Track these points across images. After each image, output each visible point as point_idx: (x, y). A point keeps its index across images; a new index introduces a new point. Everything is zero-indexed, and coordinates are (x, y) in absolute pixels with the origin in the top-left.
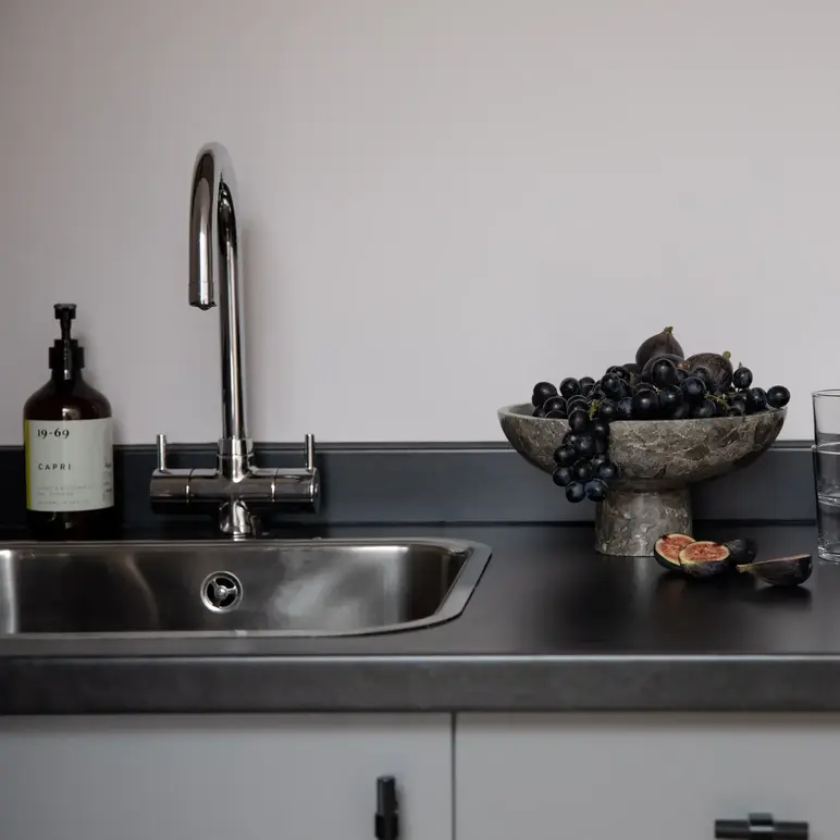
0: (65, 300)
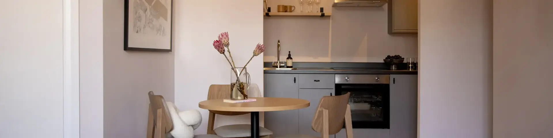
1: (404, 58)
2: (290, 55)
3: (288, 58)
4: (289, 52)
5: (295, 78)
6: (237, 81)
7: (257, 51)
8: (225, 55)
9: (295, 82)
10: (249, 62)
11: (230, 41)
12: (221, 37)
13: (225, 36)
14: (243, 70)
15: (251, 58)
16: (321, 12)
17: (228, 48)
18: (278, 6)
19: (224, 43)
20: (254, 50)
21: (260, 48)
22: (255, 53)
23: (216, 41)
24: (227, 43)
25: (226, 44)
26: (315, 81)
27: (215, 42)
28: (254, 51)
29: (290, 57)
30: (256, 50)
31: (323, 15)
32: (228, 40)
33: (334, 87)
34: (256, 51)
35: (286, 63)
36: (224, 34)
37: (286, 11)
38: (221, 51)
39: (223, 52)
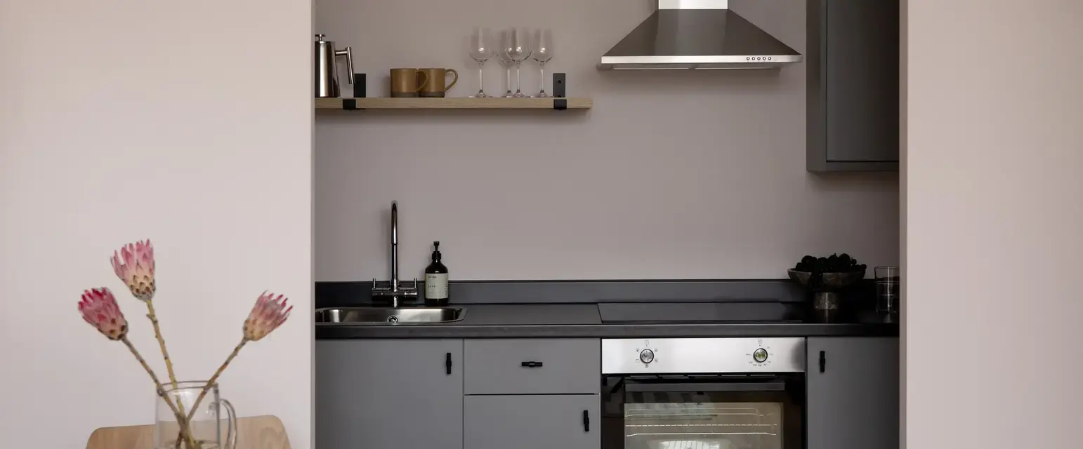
0: (436, 240)
1: (864, 267)
2: (436, 255)
3: (430, 270)
4: (436, 244)
5: (449, 355)
6: (181, 436)
7: (259, 321)
8: (129, 345)
9: (449, 372)
10: (226, 363)
11: (158, 277)
12: (122, 261)
13: (136, 256)
14: (203, 394)
15: (237, 350)
16: (555, 94)
17: (150, 306)
18: (391, 70)
19: (133, 283)
20: (246, 317)
21: (268, 311)
22: (250, 329)
23: (91, 292)
24: (147, 284)
25: (143, 289)
26: (524, 364)
27: (89, 295)
28: (247, 322)
29: (436, 266)
30: (252, 319)
31: (560, 107)
32: (151, 271)
33: (596, 387)
34: (254, 322)
35: (421, 286)
36: (135, 247)
37: (422, 94)
38: (112, 331)
39: (119, 333)
